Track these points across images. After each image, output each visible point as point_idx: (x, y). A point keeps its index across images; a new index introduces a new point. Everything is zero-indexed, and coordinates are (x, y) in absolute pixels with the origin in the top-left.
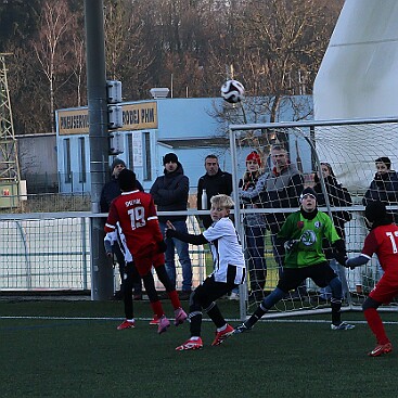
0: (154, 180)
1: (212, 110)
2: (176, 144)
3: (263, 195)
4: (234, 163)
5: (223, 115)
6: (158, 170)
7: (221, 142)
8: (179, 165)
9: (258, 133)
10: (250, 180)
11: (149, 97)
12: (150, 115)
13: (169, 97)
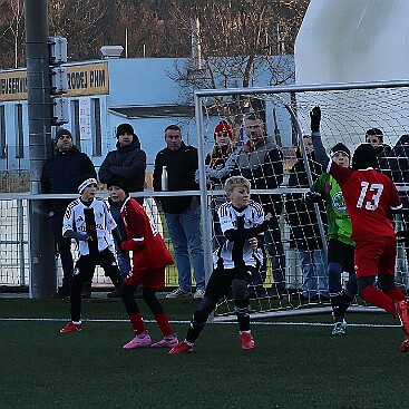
0: (104, 155)
4: (200, 135)
5: (189, 77)
6: (110, 143)
7: (186, 110)
9: (229, 100)
12: (101, 78)
13: (123, 56)
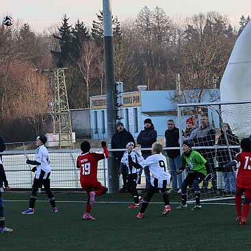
0: (139, 132)
1: (169, 96)
2: (150, 114)
3: (195, 140)
4: (181, 123)
5: (175, 99)
6: (142, 127)
7: (174, 113)
8: (152, 125)
9: (193, 108)
10: (188, 132)
11: (137, 90)
12: (137, 99)
13: (147, 90)
